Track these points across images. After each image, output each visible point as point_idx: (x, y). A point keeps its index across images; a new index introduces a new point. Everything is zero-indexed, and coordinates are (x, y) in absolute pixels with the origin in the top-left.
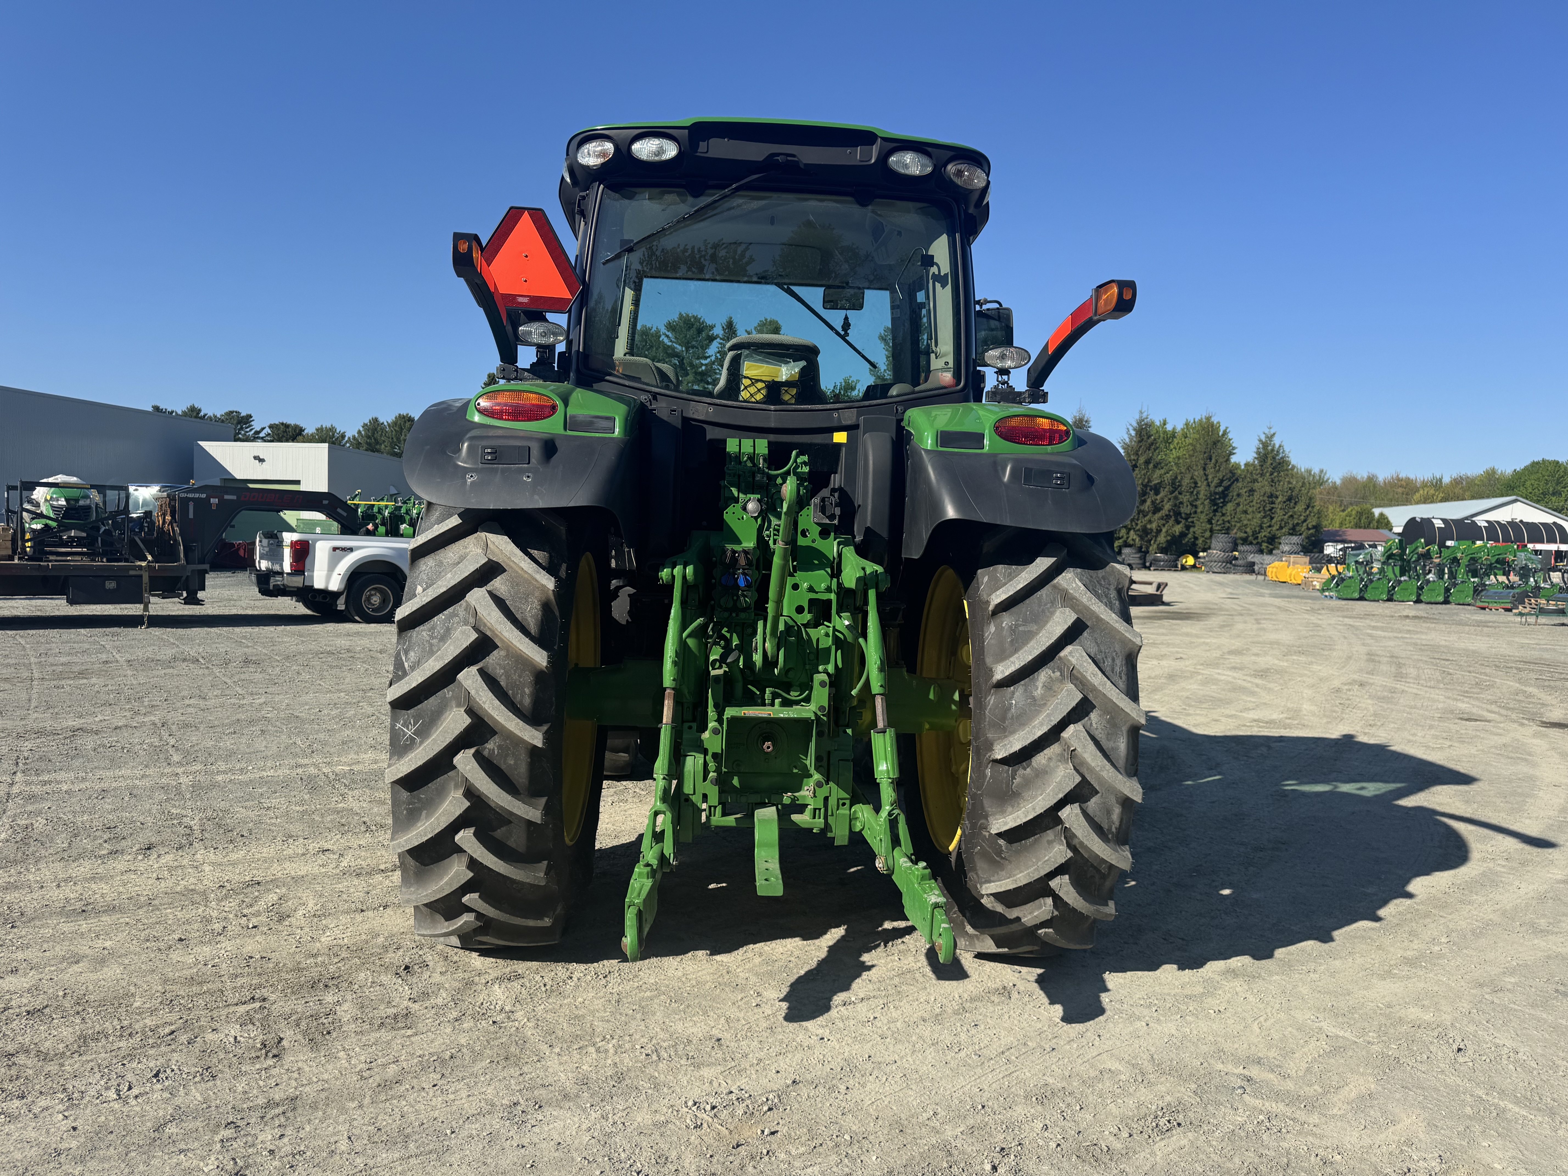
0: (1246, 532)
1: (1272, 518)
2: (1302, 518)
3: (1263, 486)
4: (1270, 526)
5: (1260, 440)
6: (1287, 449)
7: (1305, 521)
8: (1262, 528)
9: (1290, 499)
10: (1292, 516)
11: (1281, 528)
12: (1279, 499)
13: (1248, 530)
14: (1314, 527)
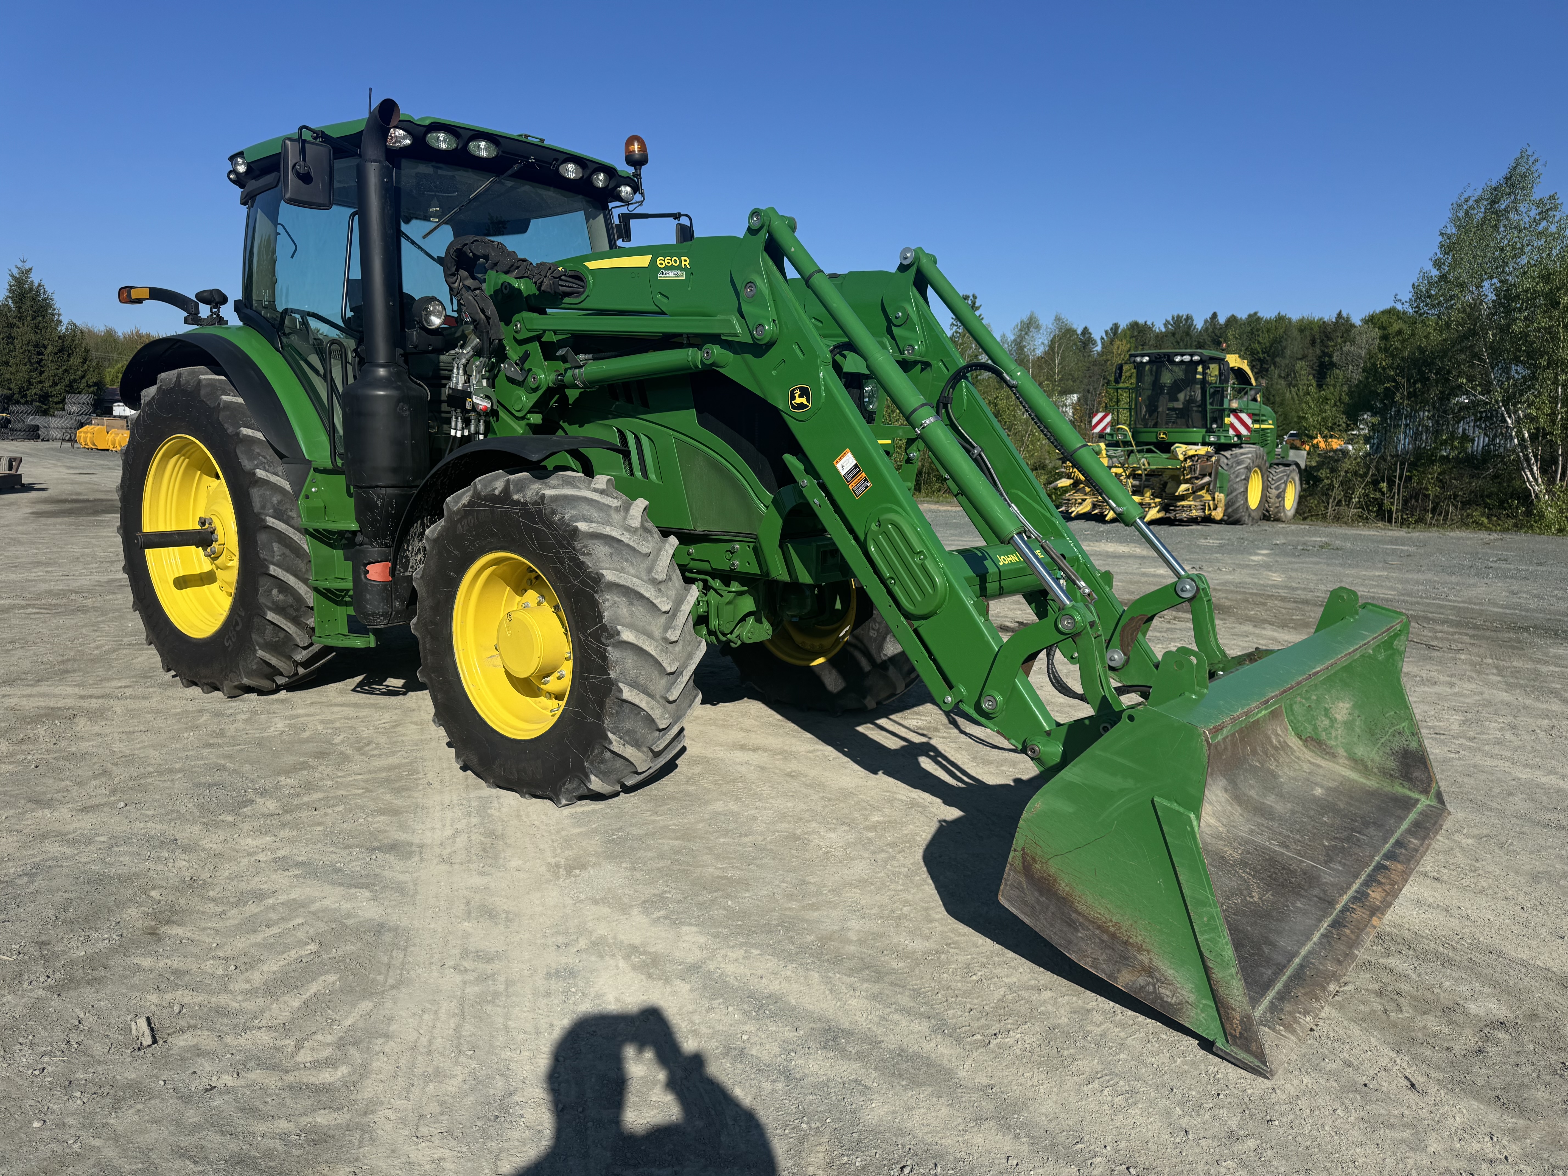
0: (10, 389)
1: (41, 373)
2: (80, 373)
3: (24, 332)
4: (40, 382)
5: (12, 276)
6: (49, 290)
7: (83, 377)
8: (30, 383)
9: (61, 350)
10: (66, 370)
11: (55, 384)
12: (49, 350)
13: (12, 386)
14: (95, 384)
